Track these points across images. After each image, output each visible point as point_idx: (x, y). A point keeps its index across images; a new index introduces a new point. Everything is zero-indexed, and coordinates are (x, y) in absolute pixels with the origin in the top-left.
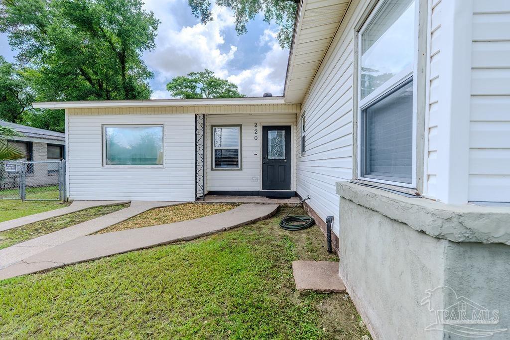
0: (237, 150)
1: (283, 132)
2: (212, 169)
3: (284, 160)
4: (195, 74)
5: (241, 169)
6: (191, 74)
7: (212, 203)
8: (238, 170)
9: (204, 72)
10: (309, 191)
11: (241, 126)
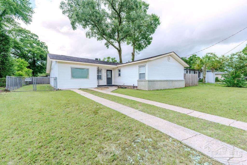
3: (111, 78)
8: (101, 80)
10: (124, 83)
11: (102, 69)
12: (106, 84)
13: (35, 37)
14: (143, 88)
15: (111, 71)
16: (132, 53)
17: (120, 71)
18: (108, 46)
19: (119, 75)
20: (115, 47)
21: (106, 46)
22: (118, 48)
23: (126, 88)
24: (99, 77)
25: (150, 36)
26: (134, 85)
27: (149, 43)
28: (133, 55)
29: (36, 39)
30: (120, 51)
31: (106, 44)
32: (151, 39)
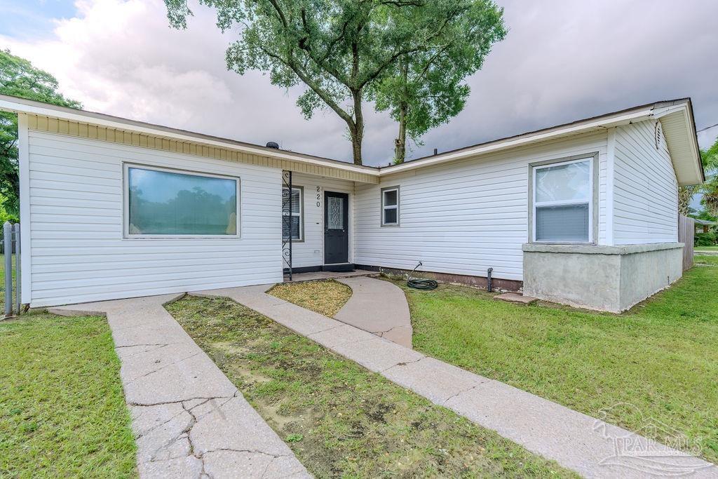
0: (298, 217)
1: (341, 200)
3: (341, 230)
5: (303, 241)
7: (303, 282)
8: (300, 241)
10: (419, 258)
11: (302, 188)
12: (320, 261)
13: (47, 85)
14: (571, 296)
15: (345, 197)
16: (398, 141)
17: (391, 197)
18: (308, 111)
19: (391, 217)
20: (339, 112)
21: (300, 109)
22: (351, 118)
23: (432, 285)
24: (292, 229)
25: (462, 83)
26: (490, 271)
27: (458, 107)
28: (400, 146)
29: (50, 91)
30: (356, 129)
31: (302, 102)
32: (466, 91)
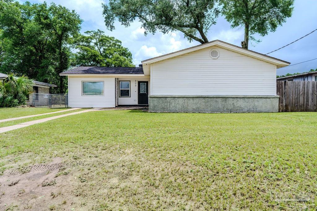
0: (129, 90)
1: (145, 84)
2: (119, 97)
3: (146, 93)
4: (90, 32)
5: (130, 97)
6: (87, 32)
9: (97, 31)
11: (130, 81)
20: (194, 38)
28: (244, 45)
